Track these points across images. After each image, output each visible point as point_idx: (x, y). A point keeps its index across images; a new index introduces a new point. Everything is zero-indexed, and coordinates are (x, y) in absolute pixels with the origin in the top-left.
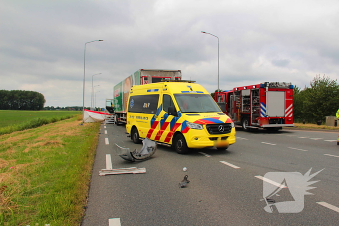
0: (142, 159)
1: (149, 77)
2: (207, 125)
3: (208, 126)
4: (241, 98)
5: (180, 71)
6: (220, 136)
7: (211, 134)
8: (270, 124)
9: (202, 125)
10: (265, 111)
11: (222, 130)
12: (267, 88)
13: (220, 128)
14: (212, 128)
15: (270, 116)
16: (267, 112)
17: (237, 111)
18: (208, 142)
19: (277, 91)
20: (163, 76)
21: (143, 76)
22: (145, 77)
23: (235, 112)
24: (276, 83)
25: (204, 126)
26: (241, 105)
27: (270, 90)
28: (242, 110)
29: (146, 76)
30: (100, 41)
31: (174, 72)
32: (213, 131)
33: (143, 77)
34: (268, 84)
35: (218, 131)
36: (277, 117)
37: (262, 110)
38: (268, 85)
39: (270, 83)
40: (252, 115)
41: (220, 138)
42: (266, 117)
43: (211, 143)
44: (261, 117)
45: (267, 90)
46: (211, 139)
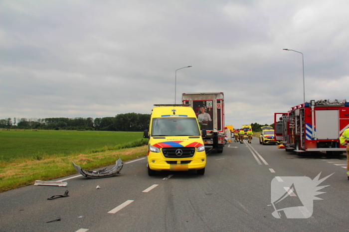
0: (99, 176)
1: (191, 101)
2: (163, 148)
3: (164, 150)
4: (295, 119)
5: (222, 93)
6: (179, 160)
7: (166, 157)
8: (318, 147)
9: (159, 148)
10: (311, 132)
11: (179, 154)
12: (313, 107)
13: (178, 151)
14: (169, 151)
15: (319, 139)
16: (313, 133)
17: (291, 132)
18: (164, 165)
19: (327, 109)
20: (204, 99)
21: (185, 99)
22: (186, 101)
23: (288, 134)
24: (326, 101)
25: (161, 149)
26: (295, 126)
27: (316, 109)
28: (296, 132)
29: (188, 100)
30: (189, 67)
31: (216, 94)
32: (169, 155)
33: (184, 101)
34: (313, 102)
35: (175, 155)
36: (328, 139)
37: (307, 132)
38: (313, 104)
39: (316, 101)
40: (301, 137)
41: (179, 162)
42: (313, 139)
43: (168, 166)
44: (307, 140)
45: (313, 109)
46: (168, 162)
